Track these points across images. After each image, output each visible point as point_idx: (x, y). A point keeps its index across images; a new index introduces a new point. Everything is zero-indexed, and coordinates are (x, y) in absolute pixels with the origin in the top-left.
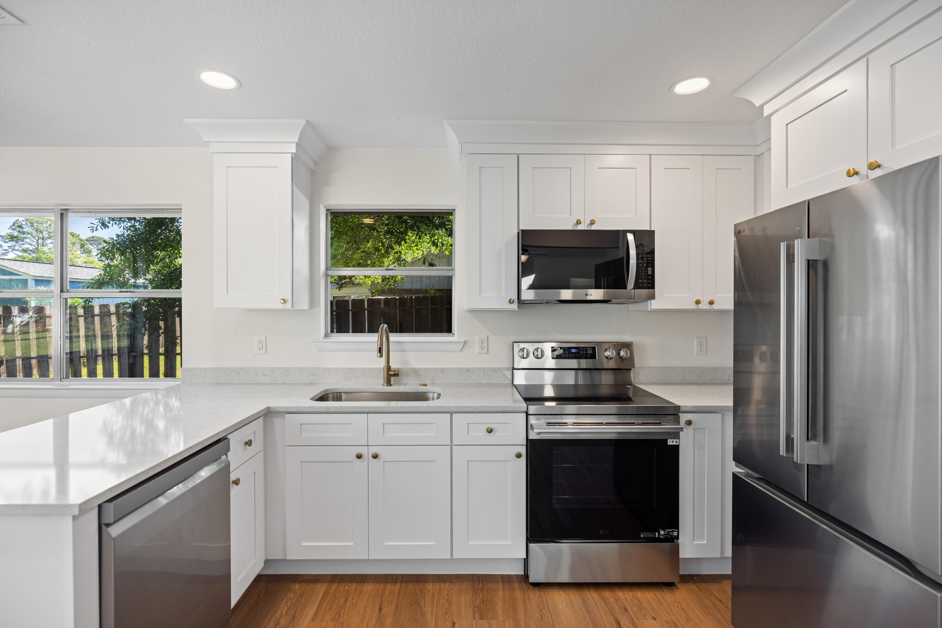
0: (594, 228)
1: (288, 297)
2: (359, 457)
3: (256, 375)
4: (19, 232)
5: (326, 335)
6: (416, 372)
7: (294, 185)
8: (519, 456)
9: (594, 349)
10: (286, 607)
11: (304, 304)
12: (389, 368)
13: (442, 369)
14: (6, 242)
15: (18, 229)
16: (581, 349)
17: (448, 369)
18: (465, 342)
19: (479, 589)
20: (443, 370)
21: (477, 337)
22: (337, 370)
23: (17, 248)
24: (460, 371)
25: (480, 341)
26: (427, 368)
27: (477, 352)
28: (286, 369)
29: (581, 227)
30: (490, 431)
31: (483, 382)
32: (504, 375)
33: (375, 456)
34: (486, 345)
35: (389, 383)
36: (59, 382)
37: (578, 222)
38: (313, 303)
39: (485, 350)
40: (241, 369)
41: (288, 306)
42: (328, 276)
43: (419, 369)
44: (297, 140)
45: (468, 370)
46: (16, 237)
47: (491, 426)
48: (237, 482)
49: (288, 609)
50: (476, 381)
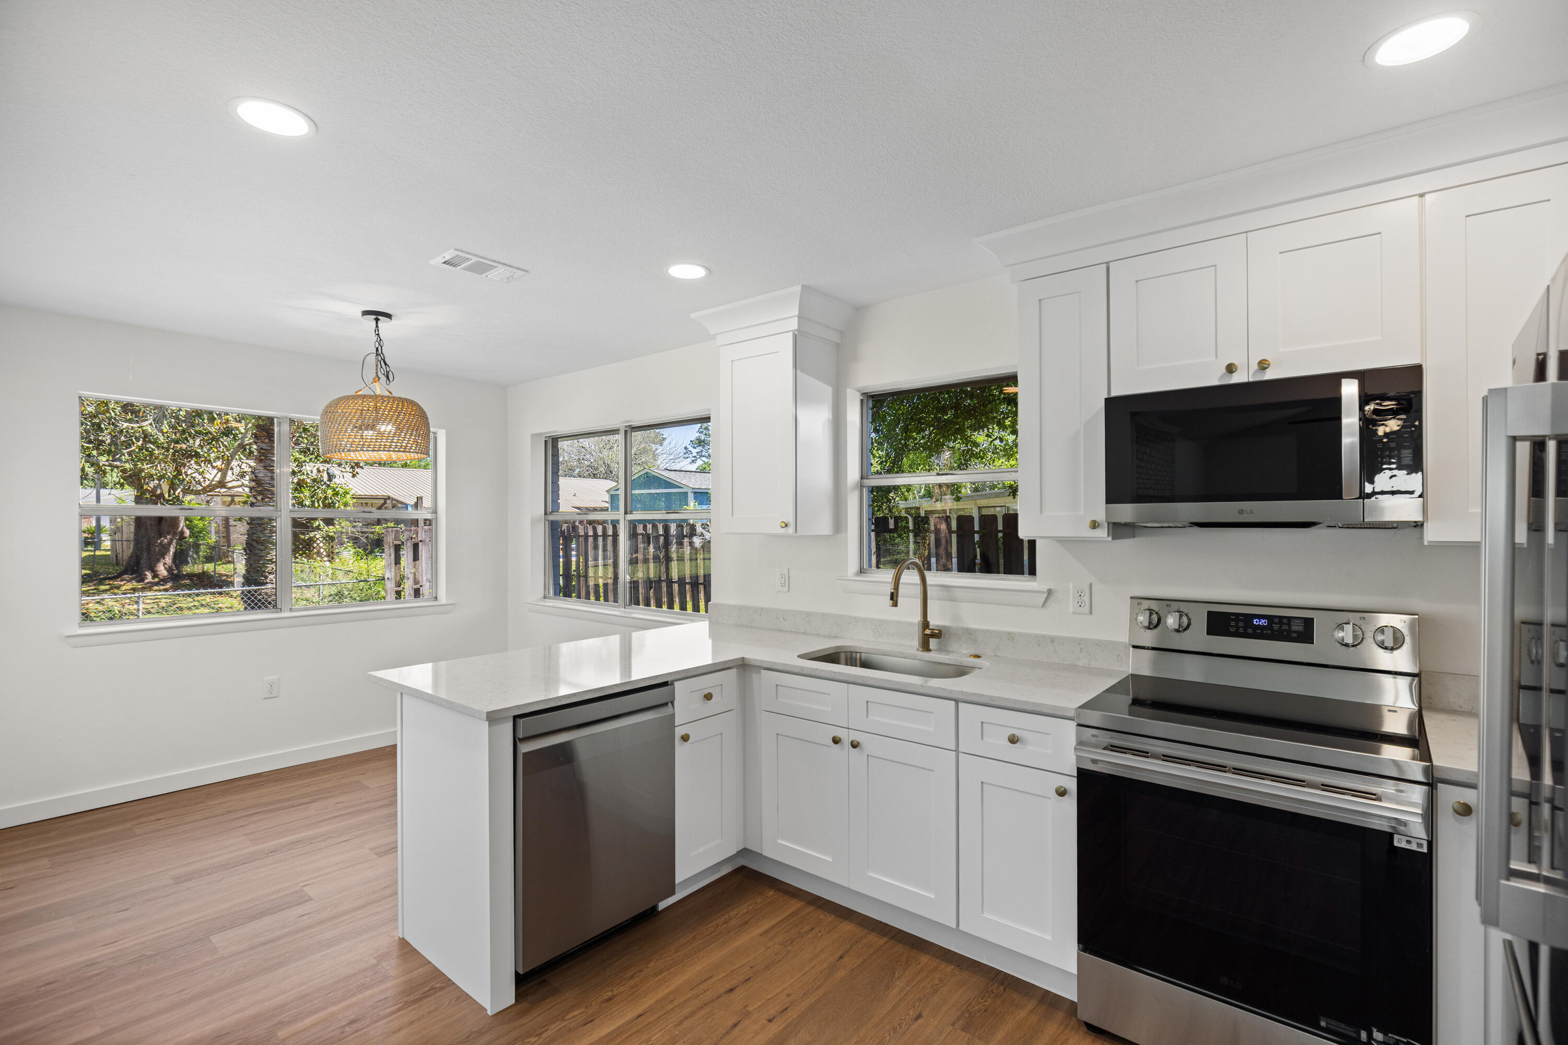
0: (1269, 375)
1: (790, 519)
2: (836, 741)
3: (778, 618)
4: (706, 434)
5: (862, 571)
6: (970, 634)
7: (798, 371)
8: (1062, 793)
9: (1309, 622)
10: (746, 910)
11: (824, 526)
12: (925, 624)
13: (1010, 634)
14: (695, 448)
15: (705, 431)
16: (1277, 620)
17: (1021, 635)
18: (1050, 592)
19: (993, 993)
20: (1011, 636)
21: (1071, 585)
22: (865, 620)
23: (704, 453)
24: (1040, 640)
25: (1076, 591)
26: (987, 631)
27: (1071, 610)
28: (809, 614)
29: (1238, 378)
30: (1013, 740)
31: (1080, 663)
32: (1118, 656)
33: (855, 745)
34: (1086, 598)
35: (925, 647)
36: (623, 609)
37: (1230, 369)
38: (839, 524)
39: (1086, 609)
40: (762, 609)
41: (791, 530)
42: (864, 487)
43: (975, 630)
44: (797, 313)
45: (1053, 640)
46: (704, 441)
47: (1018, 733)
48: (685, 738)
49: (746, 913)
50: (1066, 661)
